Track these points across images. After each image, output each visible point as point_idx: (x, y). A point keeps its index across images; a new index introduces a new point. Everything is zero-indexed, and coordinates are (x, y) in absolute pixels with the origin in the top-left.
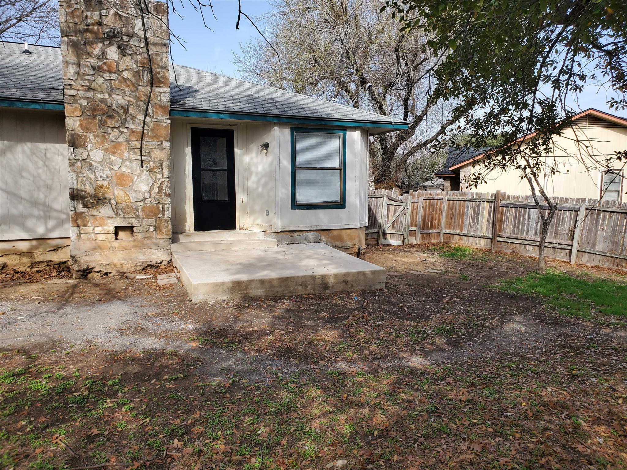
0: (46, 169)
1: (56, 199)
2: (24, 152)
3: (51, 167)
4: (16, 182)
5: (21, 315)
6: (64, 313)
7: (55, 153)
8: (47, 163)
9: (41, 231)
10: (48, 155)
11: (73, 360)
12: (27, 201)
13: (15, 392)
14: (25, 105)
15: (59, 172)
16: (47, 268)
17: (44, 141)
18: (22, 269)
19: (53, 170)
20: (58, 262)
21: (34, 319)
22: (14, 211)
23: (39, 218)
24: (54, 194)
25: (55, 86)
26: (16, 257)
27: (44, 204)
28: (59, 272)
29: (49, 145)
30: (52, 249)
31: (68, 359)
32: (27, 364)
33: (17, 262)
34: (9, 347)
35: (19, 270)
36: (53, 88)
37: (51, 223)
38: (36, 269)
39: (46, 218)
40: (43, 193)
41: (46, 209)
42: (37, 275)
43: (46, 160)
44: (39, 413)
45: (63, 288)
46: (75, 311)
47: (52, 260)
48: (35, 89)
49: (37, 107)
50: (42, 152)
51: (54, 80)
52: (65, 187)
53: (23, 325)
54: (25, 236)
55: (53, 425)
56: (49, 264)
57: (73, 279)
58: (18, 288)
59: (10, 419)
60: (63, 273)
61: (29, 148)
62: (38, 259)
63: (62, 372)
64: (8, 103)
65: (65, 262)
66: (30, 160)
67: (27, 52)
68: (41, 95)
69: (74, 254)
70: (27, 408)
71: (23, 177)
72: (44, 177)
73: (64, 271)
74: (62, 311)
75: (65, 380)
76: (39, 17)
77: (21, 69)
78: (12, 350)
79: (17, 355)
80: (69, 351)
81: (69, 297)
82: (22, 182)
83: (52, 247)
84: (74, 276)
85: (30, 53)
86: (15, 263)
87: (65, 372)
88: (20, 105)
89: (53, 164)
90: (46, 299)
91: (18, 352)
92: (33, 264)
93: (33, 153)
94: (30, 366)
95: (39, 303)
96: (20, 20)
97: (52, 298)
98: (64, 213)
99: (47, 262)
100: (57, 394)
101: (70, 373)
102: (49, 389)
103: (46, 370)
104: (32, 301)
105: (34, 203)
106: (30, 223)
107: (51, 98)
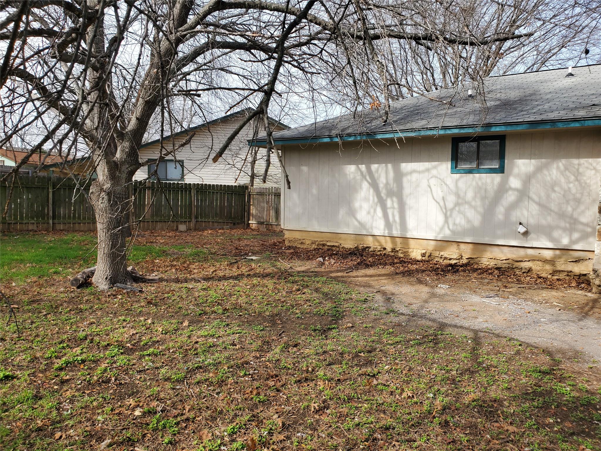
0: (576, 183)
1: (583, 212)
2: (558, 168)
3: (582, 181)
4: (548, 196)
5: (544, 318)
6: (585, 326)
7: (587, 168)
8: (579, 178)
9: (565, 242)
10: (581, 170)
11: (596, 376)
12: (556, 213)
13: (542, 388)
14: (566, 125)
15: (589, 186)
16: (567, 278)
17: (578, 157)
18: (544, 275)
19: (583, 185)
20: (578, 274)
21: (555, 324)
22: (543, 222)
23: (565, 230)
24: (582, 207)
25: (596, 103)
26: (540, 263)
27: (571, 217)
28: (579, 284)
29: (582, 161)
30: (574, 260)
31: (591, 373)
32: (551, 365)
33: (540, 268)
34: (535, 344)
35: (541, 275)
36: (594, 105)
37: (576, 235)
38: (556, 277)
39: (570, 230)
40: (571, 207)
41: (572, 221)
42: (557, 283)
43: (578, 175)
44: (565, 418)
45: (583, 300)
46: (596, 326)
47: (573, 271)
48: (576, 108)
49: (577, 125)
50: (575, 168)
51: (594, 97)
52: (594, 201)
53: (546, 327)
54: (550, 245)
55: (578, 435)
56: (569, 274)
57: (593, 293)
58: (541, 292)
59: (539, 411)
60: (583, 285)
61: (563, 165)
62: (559, 268)
63: (586, 385)
64: (550, 125)
65: (585, 275)
66: (563, 175)
67: (571, 75)
68: (581, 113)
69: (596, 268)
70: (553, 407)
71: (554, 191)
72: (574, 191)
73: (583, 283)
74: (582, 323)
75: (589, 394)
76: (581, 40)
77: (563, 92)
78: (537, 348)
79: (542, 354)
80: (591, 366)
81: (589, 311)
82: (553, 195)
83: (574, 258)
84: (594, 290)
85: (573, 75)
86: (539, 268)
87: (588, 385)
88: (560, 125)
89: (585, 178)
90: (566, 307)
91: (543, 351)
92: (554, 272)
93: (566, 169)
94: (554, 368)
95: (560, 310)
96: (563, 47)
97: (572, 308)
98: (590, 227)
99: (568, 272)
100: (582, 405)
101: (593, 389)
102: (574, 397)
103: (570, 377)
104: (553, 306)
105: (562, 215)
106: (556, 234)
107: (592, 115)
